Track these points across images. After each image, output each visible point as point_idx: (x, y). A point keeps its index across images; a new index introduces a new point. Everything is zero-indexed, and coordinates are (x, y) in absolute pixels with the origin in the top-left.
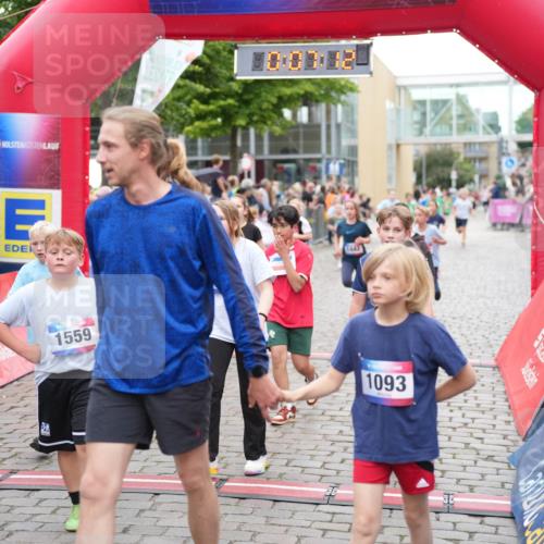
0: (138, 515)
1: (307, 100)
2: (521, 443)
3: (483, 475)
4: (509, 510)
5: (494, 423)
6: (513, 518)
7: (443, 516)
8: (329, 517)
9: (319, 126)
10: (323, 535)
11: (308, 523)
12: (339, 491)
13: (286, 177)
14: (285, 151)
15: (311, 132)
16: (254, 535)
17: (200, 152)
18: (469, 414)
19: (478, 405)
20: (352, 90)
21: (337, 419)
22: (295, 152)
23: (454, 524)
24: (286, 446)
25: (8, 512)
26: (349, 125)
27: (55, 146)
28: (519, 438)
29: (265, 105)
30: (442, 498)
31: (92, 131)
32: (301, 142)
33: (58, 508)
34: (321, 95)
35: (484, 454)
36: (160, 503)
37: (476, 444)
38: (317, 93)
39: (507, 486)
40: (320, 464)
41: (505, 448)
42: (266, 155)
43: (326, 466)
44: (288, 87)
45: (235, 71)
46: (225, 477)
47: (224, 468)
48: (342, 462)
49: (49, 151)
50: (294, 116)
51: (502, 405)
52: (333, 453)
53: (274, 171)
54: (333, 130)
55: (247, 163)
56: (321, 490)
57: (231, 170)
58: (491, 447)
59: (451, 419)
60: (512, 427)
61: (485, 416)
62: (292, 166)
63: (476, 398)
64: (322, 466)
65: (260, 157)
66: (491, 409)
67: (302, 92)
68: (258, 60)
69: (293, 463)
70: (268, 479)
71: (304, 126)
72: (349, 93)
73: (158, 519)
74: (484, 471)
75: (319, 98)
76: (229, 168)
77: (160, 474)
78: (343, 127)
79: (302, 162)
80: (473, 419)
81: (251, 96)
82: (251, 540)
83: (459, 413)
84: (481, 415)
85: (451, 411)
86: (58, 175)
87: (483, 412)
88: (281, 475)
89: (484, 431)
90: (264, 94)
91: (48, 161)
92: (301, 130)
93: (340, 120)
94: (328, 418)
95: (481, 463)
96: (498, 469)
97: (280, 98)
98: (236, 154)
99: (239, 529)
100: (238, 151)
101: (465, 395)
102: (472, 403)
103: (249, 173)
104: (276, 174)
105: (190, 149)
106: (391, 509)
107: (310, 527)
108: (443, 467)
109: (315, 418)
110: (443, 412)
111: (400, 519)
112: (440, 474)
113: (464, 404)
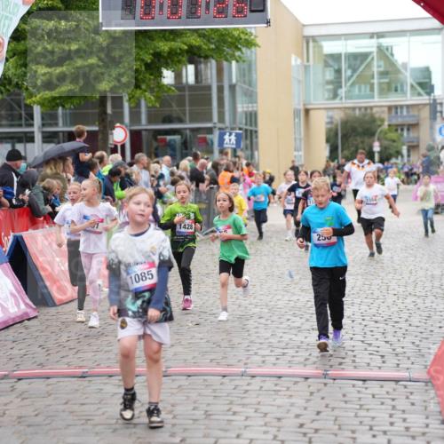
1: (194, 56)
9: (209, 88)
13: (169, 151)
14: (168, 120)
15: (199, 96)
17: (60, 121)
19: (407, 429)
20: (250, 44)
22: (181, 121)
26: (246, 87)
32: (187, 108)
42: (144, 124)
45: (100, 21)
50: (178, 76)
51: (436, 428)
53: (155, 144)
54: (226, 93)
55: (119, 135)
57: (100, 144)
61: (416, 442)
62: (177, 138)
63: (404, 420)
65: (136, 128)
66: (424, 434)
67: (186, 47)
68: (128, 5)
71: (191, 88)
72: (244, 50)
75: (209, 53)
76: (97, 141)
78: (238, 88)
79: (188, 132)
85: (374, 436)
87: (413, 438)
92: (187, 93)
93: (234, 81)
97: (157, 55)
98: (107, 125)
100: (109, 119)
101: (391, 416)
102: (400, 426)
103: (123, 146)
104: (156, 149)
105: (49, 118)
110: (364, 438)
113: (389, 428)
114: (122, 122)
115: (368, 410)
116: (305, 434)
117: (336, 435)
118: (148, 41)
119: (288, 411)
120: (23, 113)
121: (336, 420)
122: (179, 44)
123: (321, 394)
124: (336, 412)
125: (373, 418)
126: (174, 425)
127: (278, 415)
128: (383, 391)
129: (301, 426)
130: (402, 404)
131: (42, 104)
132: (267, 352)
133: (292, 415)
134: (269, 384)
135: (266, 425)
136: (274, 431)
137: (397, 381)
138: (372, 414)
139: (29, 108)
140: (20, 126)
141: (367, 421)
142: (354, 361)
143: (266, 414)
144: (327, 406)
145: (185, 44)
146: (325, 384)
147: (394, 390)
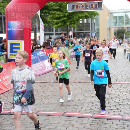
0: (44, 121)
1: (86, 17)
7: (121, 121)
8: (92, 121)
9: (89, 24)
10: (90, 126)
11: (87, 123)
12: (94, 115)
13: (81, 37)
14: (81, 30)
16: (73, 126)
17: (59, 31)
18: (128, 96)
20: (98, 14)
21: (94, 97)
22: (83, 30)
23: (124, 123)
24: (81, 104)
25: (13, 120)
26: (97, 23)
27: (22, 30)
29: (75, 19)
30: (120, 117)
31: (31, 26)
32: (85, 28)
33: (25, 119)
36: (49, 118)
38: (88, 16)
40: (89, 108)
42: (76, 31)
43: (91, 109)
45: (67, 10)
46: (66, 112)
47: (66, 109)
48: (95, 108)
50: (83, 21)
52: (93, 106)
53: (78, 35)
54: (93, 25)
55: (71, 33)
56: (90, 115)
59: (123, 97)
62: (82, 34)
63: (129, 92)
64: (90, 109)
65: (74, 32)
68: (73, 7)
69: (83, 108)
70: (76, 112)
71: (86, 24)
72: (97, 16)
73: (49, 122)
75: (90, 17)
77: (49, 111)
78: (95, 24)
79: (85, 33)
81: (71, 17)
82: (72, 127)
83: (125, 96)
85: (123, 95)
86: (23, 37)
88: (80, 111)
90: (75, 16)
91: (21, 33)
92: (85, 25)
93: (95, 22)
94: (92, 97)
98: (68, 32)
99: (69, 124)
100: (69, 30)
101: (127, 91)
103: (71, 36)
104: (78, 36)
105: (57, 30)
106: (108, 119)
107: (87, 124)
108: (121, 109)
109: (88, 97)
110: (121, 96)
111: (110, 122)
112: (120, 111)
113: (126, 94)
114: (71, 31)
115: (122, 90)
116: (109, 95)
117: (115, 95)
120: (51, 29)
121: (115, 92)
122: (83, 15)
124: (115, 90)
125: (123, 92)
126: (82, 92)
128: (125, 86)
129: (108, 93)
130: (129, 89)
131: (55, 28)
137: (128, 84)
140: (51, 32)
141: (122, 92)
142: (119, 80)
144: (113, 89)
145: (85, 15)
146: (113, 85)
147: (128, 86)
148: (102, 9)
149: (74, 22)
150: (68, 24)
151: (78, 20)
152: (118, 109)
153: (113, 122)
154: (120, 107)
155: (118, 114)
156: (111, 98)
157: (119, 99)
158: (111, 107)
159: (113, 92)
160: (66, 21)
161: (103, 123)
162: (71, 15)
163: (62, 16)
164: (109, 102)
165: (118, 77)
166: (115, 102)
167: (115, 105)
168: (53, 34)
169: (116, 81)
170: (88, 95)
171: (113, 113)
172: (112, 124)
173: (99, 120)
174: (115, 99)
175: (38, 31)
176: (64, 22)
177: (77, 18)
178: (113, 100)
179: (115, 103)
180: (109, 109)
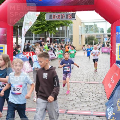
1: (61, 25)
2: (108, 101)
3: (99, 108)
4: (105, 115)
5: (102, 96)
6: (106, 117)
7: (91, 117)
8: (66, 117)
9: (64, 31)
12: (68, 111)
14: (57, 36)
15: (62, 32)
17: (38, 36)
18: (96, 94)
19: (99, 92)
20: (72, 23)
22: (59, 37)
26: (71, 31)
27: (5, 35)
28: (107, 100)
29: (52, 26)
30: (90, 113)
31: (14, 32)
32: (60, 34)
33: (6, 115)
34: (64, 24)
35: (100, 103)
36: (28, 114)
37: (98, 101)
38: (63, 24)
39: (105, 110)
41: (104, 102)
42: (53, 37)
44: (57, 22)
45: (46, 19)
48: (69, 105)
49: (4, 36)
50: (59, 29)
51: (104, 92)
52: (67, 103)
53: (54, 41)
54: (67, 32)
55: (48, 39)
56: (64, 111)
58: (101, 101)
60: (106, 97)
61: (100, 95)
62: (58, 40)
63: (98, 91)
64: (65, 106)
65: (51, 38)
66: (101, 93)
67: (60, 24)
68: (51, 16)
71: (61, 31)
74: (100, 107)
75: (64, 25)
76: (44, 40)
77: (28, 108)
79: (60, 39)
80: (98, 95)
81: (49, 24)
84: (99, 94)
85: (93, 94)
86: (6, 41)
87: (100, 94)
89: (100, 98)
90: (52, 24)
91: (4, 38)
92: (60, 32)
93: (69, 30)
94: (66, 95)
95: (99, 105)
96: (103, 106)
97: (55, 25)
98: (46, 37)
100: (46, 36)
101: (96, 90)
102: (97, 92)
103: (49, 41)
104: (55, 42)
105: (36, 36)
106: (79, 115)
107: (61, 119)
108: (91, 106)
109: (63, 95)
110: (91, 94)
111: (81, 117)
112: (90, 107)
113: (95, 92)
114: (49, 37)
115: (92, 89)
116: (80, 93)
117: (86, 93)
118: (53, 22)
119: (78, 89)
120: (31, 35)
121: (86, 91)
123: (84, 86)
124: (86, 89)
127: (76, 90)
128: (94, 86)
129: (80, 92)
130: (98, 88)
131: (35, 33)
132: (74, 78)
133: (78, 90)
134: (74, 84)
135: (74, 91)
136: (75, 92)
137: (97, 84)
138: (92, 90)
139: (32, 34)
140: (31, 37)
141: (91, 91)
142: (89, 80)
143: (74, 89)
144: (84, 88)
146: (84, 84)
147: (96, 85)
148: (75, 19)
149: (51, 29)
150: (46, 30)
151: (55, 27)
152: (88, 106)
153: (84, 118)
154: (90, 104)
155: (88, 110)
156: (82, 96)
157: (89, 97)
158: (82, 104)
159: (84, 91)
160: (44, 28)
161: (75, 118)
162: (49, 23)
163: (41, 23)
164: (81, 100)
165: (88, 77)
166: (86, 99)
167: (86, 102)
168: (32, 39)
169: (87, 81)
170: (63, 93)
171: (84, 110)
172: (84, 119)
173: (72, 116)
174: (86, 97)
175: (19, 36)
176: (43, 29)
177: (54, 25)
178: (84, 98)
179: (86, 101)
180: (80, 106)
